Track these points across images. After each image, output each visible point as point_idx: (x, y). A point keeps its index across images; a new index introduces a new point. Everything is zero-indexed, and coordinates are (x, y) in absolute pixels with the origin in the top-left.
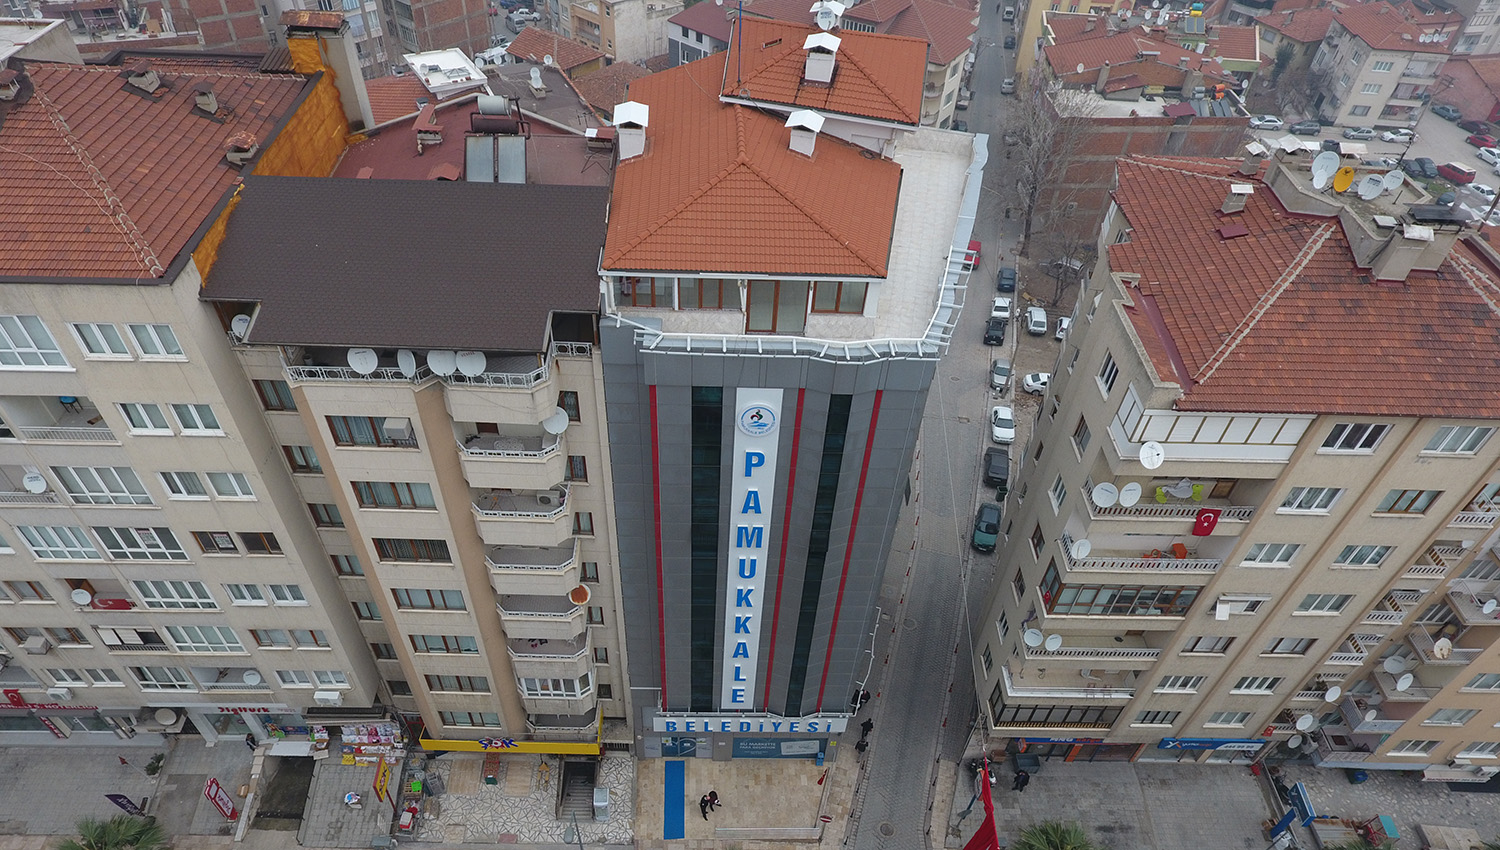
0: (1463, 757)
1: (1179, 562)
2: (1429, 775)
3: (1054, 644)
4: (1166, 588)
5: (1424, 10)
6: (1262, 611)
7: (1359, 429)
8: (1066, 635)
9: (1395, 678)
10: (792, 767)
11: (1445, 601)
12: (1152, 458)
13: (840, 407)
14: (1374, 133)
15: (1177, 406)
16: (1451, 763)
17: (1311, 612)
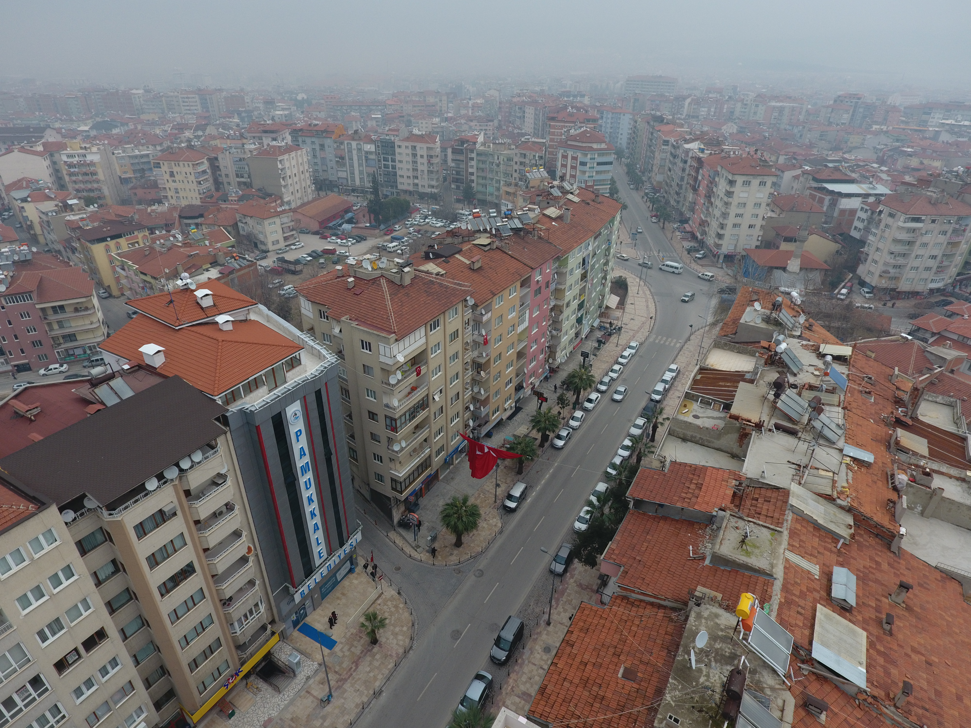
0: (506, 406)
1: (416, 392)
2: (504, 418)
3: (404, 444)
4: (419, 401)
5: (264, 199)
6: (443, 391)
7: (434, 322)
8: (405, 438)
9: (479, 392)
10: (346, 582)
11: (474, 362)
12: (401, 358)
13: (318, 394)
14: (288, 249)
15: (397, 340)
16: (505, 410)
17: (453, 384)
